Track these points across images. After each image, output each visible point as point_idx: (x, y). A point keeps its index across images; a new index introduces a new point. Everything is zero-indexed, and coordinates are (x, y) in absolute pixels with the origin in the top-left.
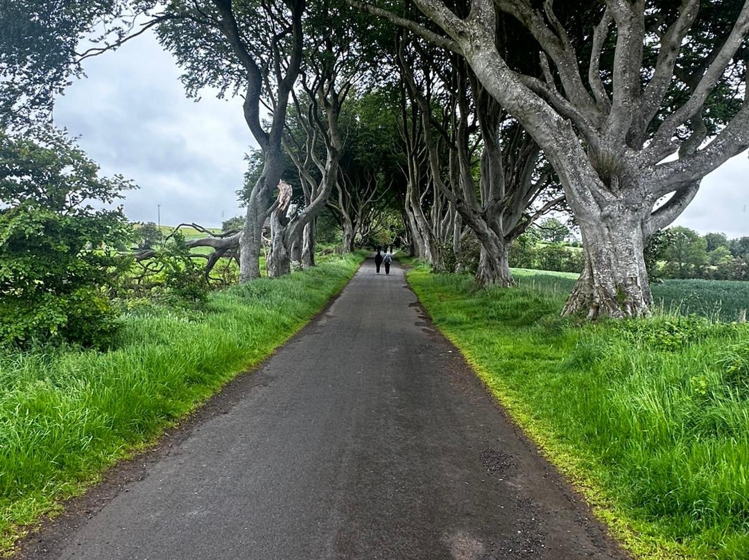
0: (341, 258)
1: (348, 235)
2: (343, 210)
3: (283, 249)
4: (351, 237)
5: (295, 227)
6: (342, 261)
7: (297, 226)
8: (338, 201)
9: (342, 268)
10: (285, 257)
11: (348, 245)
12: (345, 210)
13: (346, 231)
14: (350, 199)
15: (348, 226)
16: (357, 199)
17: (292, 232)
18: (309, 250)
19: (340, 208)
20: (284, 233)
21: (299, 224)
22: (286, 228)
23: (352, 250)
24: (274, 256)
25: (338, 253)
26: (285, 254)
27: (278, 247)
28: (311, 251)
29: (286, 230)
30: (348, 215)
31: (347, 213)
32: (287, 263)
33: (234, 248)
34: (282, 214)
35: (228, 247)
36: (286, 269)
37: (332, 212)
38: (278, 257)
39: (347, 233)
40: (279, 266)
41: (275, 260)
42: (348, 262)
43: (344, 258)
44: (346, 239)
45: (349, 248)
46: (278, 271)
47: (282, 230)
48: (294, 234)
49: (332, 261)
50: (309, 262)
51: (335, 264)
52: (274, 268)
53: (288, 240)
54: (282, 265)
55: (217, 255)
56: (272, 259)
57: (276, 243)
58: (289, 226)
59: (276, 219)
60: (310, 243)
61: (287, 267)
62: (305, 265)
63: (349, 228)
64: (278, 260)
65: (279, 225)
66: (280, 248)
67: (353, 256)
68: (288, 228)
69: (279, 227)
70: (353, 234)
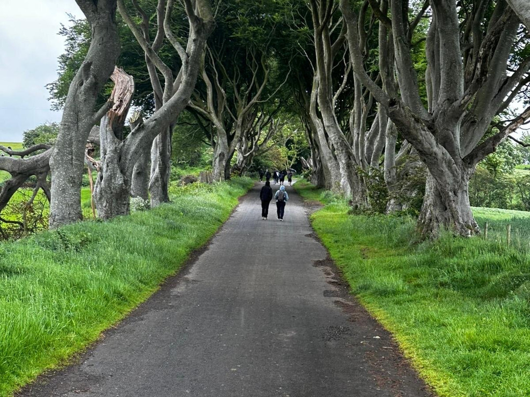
0: (210, 190)
1: (222, 155)
2: (213, 116)
3: (119, 175)
4: (226, 157)
5: (137, 140)
6: (211, 194)
7: (141, 140)
8: (206, 100)
9: (212, 206)
10: (122, 188)
11: (221, 170)
12: (217, 116)
13: (218, 148)
14: (225, 98)
15: (221, 140)
16: (236, 98)
17: (133, 148)
18: (159, 176)
19: (209, 113)
20: (121, 149)
21: (145, 136)
22: (124, 142)
23: (227, 177)
24: (105, 186)
25: (205, 183)
26: (122, 184)
27: (111, 172)
28: (163, 179)
29: (124, 145)
30: (221, 123)
31: (219, 121)
32: (125, 198)
33: (41, 173)
34: (118, 120)
35: (32, 171)
36: (124, 207)
37: (197, 118)
38: (110, 188)
39: (219, 151)
40: (112, 202)
41: (106, 192)
42: (221, 196)
43: (214, 190)
44: (218, 160)
45: (223, 175)
46: (111, 209)
47: (118, 145)
48: (136, 152)
49: (195, 194)
50: (159, 196)
51: (200, 199)
52: (104, 204)
53: (127, 161)
54: (117, 200)
55: (13, 185)
56: (101, 191)
57: (108, 166)
58: (128, 140)
59: (108, 129)
60: (161, 166)
61: (125, 204)
62: (154, 200)
63: (224, 143)
64: (112, 193)
65: (113, 138)
66: (115, 174)
67: (228, 187)
68: (127, 143)
69: (113, 141)
70: (228, 153)
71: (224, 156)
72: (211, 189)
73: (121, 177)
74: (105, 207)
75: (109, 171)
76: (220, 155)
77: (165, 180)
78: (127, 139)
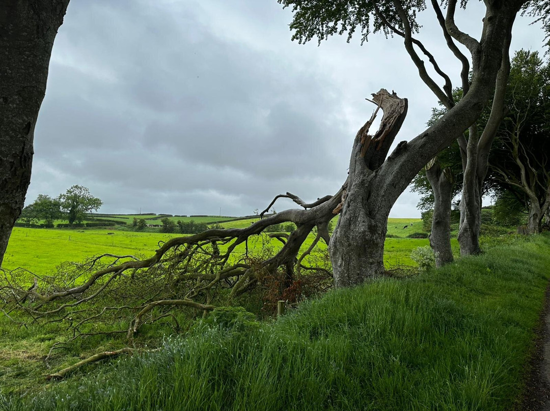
1: (535, 216)
2: (527, 188)
4: (539, 216)
5: (396, 168)
6: (529, 244)
7: (402, 166)
8: (520, 178)
9: (531, 256)
10: (365, 239)
11: (536, 226)
12: (530, 187)
13: (532, 211)
14: (536, 175)
15: (534, 206)
16: (545, 176)
17: (389, 179)
18: (468, 227)
19: (523, 186)
20: (371, 183)
21: (409, 161)
22: (377, 172)
23: (540, 231)
24: (341, 235)
25: (522, 234)
26: (364, 232)
27: (350, 214)
28: (472, 229)
29: (376, 176)
30: (534, 193)
31: (532, 191)
32: (371, 253)
33: (321, 223)
34: (376, 147)
35: (313, 221)
36: (371, 268)
37: (515, 194)
38: (348, 238)
39: (533, 212)
40: (350, 258)
41: (342, 245)
42: (539, 245)
43: (531, 240)
44: (532, 218)
45: (537, 229)
46: (348, 270)
47: (368, 177)
48: (393, 184)
49: (512, 244)
50: (468, 247)
51: (517, 248)
52: (339, 263)
53: (379, 199)
54: (359, 255)
55: (298, 235)
56: (335, 243)
57: (349, 206)
58: (383, 168)
59: (357, 157)
60: (469, 217)
61: (371, 264)
62: (463, 250)
63: (536, 207)
64: (349, 245)
65: (363, 168)
66: (356, 217)
67: (543, 237)
68: (381, 172)
69: (362, 173)
70: (541, 214)
71: (537, 215)
72: (528, 239)
73: (363, 222)
74: (340, 266)
75: (348, 212)
76: (534, 214)
77: (474, 229)
78: (381, 168)
